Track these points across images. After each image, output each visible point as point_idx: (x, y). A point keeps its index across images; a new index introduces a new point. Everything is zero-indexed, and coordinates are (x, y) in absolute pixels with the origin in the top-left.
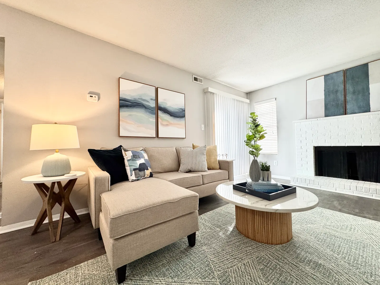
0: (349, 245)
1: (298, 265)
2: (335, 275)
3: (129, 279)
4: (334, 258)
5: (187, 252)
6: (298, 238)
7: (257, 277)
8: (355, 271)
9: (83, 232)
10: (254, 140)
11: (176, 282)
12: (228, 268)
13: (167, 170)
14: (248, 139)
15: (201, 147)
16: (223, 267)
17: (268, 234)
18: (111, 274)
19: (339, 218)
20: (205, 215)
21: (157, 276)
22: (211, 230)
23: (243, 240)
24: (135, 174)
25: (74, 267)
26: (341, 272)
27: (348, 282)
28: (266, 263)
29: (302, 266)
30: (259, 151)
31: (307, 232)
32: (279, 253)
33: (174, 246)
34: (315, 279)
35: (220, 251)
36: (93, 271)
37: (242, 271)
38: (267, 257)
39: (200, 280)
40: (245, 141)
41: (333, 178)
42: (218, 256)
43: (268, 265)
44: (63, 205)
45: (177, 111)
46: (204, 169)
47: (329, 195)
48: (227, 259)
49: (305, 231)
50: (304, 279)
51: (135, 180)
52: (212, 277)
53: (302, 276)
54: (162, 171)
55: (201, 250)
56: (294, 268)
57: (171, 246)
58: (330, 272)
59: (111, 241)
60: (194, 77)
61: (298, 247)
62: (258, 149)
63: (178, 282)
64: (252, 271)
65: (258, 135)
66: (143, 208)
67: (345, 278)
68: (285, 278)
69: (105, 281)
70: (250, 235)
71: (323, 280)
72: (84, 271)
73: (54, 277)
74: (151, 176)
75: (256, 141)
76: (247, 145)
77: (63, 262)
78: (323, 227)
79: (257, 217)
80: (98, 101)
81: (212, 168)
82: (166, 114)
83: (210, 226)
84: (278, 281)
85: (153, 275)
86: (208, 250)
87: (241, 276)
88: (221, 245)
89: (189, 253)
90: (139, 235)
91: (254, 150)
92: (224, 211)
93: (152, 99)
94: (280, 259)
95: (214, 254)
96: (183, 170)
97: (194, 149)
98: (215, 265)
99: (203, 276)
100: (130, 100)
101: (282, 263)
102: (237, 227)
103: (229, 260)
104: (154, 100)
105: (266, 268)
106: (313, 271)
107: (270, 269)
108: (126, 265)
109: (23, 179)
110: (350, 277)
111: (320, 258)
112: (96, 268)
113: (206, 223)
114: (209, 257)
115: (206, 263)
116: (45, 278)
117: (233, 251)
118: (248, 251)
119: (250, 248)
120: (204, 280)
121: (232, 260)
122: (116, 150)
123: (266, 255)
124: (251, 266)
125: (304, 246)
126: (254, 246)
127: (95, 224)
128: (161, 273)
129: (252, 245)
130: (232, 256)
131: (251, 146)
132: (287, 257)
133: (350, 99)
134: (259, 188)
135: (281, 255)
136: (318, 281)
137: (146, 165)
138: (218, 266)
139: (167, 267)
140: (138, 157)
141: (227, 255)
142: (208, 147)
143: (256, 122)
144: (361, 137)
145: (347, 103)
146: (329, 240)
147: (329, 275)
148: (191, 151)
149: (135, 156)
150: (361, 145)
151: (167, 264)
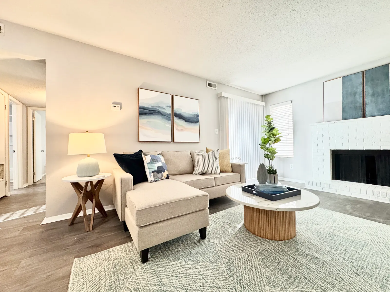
0: (349, 244)
1: (296, 258)
2: (328, 266)
3: (151, 260)
4: (331, 254)
5: (198, 243)
6: (301, 236)
7: (257, 264)
8: (348, 265)
9: (111, 224)
10: (269, 143)
11: (188, 264)
12: (233, 256)
13: (182, 172)
14: (263, 143)
15: (214, 151)
16: (229, 255)
17: (272, 231)
18: (136, 256)
19: (347, 221)
20: (216, 214)
21: (173, 259)
22: (221, 227)
23: (250, 236)
24: (154, 176)
25: (107, 250)
26: (334, 264)
27: (338, 272)
28: (267, 254)
29: (299, 258)
30: (274, 154)
31: (311, 231)
32: (281, 247)
33: (188, 238)
34: (308, 269)
35: (227, 243)
36: (122, 253)
37: (244, 259)
38: (269, 250)
39: (208, 264)
40: (259, 144)
41: (350, 182)
42: (225, 247)
43: (269, 256)
44: (94, 201)
45: (191, 116)
46: (216, 172)
47: (344, 199)
48: (233, 250)
49: (310, 230)
50: (299, 268)
51: (154, 181)
52: (219, 262)
53: (297, 265)
54: (177, 173)
55: (211, 242)
56: (292, 259)
57: (185, 238)
58: (324, 264)
59: (137, 229)
60: (208, 83)
61: (299, 243)
62: (273, 152)
63: (190, 264)
64: (253, 260)
65: (273, 138)
66: (162, 204)
67: (336, 269)
68: (282, 266)
69: (132, 261)
70: (256, 231)
71: (316, 269)
72: (115, 253)
73: (92, 256)
74: (168, 177)
75: (271, 144)
76: (262, 148)
77: (97, 247)
78: (329, 228)
79: (261, 216)
80: (121, 110)
81: (224, 171)
82: (181, 120)
83: (220, 223)
84: (275, 269)
85: (170, 258)
86: (217, 243)
87: (244, 263)
88: (229, 239)
89: (200, 244)
90: (158, 225)
91: (269, 153)
92: (235, 211)
93: (168, 106)
94: (280, 252)
95: (222, 246)
96: (197, 173)
97: (207, 153)
98: (222, 254)
99: (211, 261)
100: (148, 108)
101: (282, 255)
102: (245, 225)
103: (235, 251)
104: (170, 107)
105: (266, 258)
106: (308, 262)
107: (270, 259)
108: (149, 248)
109: (63, 179)
110: (341, 268)
111: (318, 253)
112: (124, 251)
113: (217, 221)
114: (218, 248)
115: (215, 252)
116: (86, 257)
117: (239, 244)
118: (252, 245)
119: (255, 242)
120: (211, 264)
121: (237, 251)
122: (136, 154)
123: (269, 249)
124: (253, 256)
125: (305, 243)
126: (258, 241)
127: (122, 218)
128: (176, 257)
129: (257, 240)
130: (237, 247)
131: (266, 149)
132: (287, 251)
133: (369, 102)
134: (265, 190)
135: (282, 249)
136: (311, 270)
137: (163, 168)
138: (225, 255)
139: (181, 254)
140: (156, 161)
141: (234, 247)
142: (221, 151)
143: (271, 125)
144: (380, 140)
145: (366, 106)
146: (331, 239)
147: (322, 266)
148: (204, 155)
149: (154, 160)
150: (380, 149)
151: (181, 251)
